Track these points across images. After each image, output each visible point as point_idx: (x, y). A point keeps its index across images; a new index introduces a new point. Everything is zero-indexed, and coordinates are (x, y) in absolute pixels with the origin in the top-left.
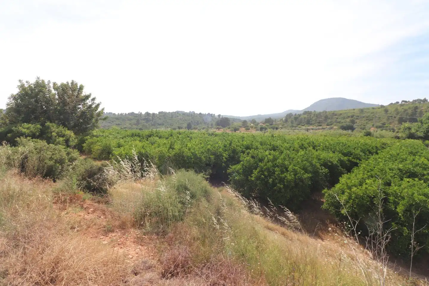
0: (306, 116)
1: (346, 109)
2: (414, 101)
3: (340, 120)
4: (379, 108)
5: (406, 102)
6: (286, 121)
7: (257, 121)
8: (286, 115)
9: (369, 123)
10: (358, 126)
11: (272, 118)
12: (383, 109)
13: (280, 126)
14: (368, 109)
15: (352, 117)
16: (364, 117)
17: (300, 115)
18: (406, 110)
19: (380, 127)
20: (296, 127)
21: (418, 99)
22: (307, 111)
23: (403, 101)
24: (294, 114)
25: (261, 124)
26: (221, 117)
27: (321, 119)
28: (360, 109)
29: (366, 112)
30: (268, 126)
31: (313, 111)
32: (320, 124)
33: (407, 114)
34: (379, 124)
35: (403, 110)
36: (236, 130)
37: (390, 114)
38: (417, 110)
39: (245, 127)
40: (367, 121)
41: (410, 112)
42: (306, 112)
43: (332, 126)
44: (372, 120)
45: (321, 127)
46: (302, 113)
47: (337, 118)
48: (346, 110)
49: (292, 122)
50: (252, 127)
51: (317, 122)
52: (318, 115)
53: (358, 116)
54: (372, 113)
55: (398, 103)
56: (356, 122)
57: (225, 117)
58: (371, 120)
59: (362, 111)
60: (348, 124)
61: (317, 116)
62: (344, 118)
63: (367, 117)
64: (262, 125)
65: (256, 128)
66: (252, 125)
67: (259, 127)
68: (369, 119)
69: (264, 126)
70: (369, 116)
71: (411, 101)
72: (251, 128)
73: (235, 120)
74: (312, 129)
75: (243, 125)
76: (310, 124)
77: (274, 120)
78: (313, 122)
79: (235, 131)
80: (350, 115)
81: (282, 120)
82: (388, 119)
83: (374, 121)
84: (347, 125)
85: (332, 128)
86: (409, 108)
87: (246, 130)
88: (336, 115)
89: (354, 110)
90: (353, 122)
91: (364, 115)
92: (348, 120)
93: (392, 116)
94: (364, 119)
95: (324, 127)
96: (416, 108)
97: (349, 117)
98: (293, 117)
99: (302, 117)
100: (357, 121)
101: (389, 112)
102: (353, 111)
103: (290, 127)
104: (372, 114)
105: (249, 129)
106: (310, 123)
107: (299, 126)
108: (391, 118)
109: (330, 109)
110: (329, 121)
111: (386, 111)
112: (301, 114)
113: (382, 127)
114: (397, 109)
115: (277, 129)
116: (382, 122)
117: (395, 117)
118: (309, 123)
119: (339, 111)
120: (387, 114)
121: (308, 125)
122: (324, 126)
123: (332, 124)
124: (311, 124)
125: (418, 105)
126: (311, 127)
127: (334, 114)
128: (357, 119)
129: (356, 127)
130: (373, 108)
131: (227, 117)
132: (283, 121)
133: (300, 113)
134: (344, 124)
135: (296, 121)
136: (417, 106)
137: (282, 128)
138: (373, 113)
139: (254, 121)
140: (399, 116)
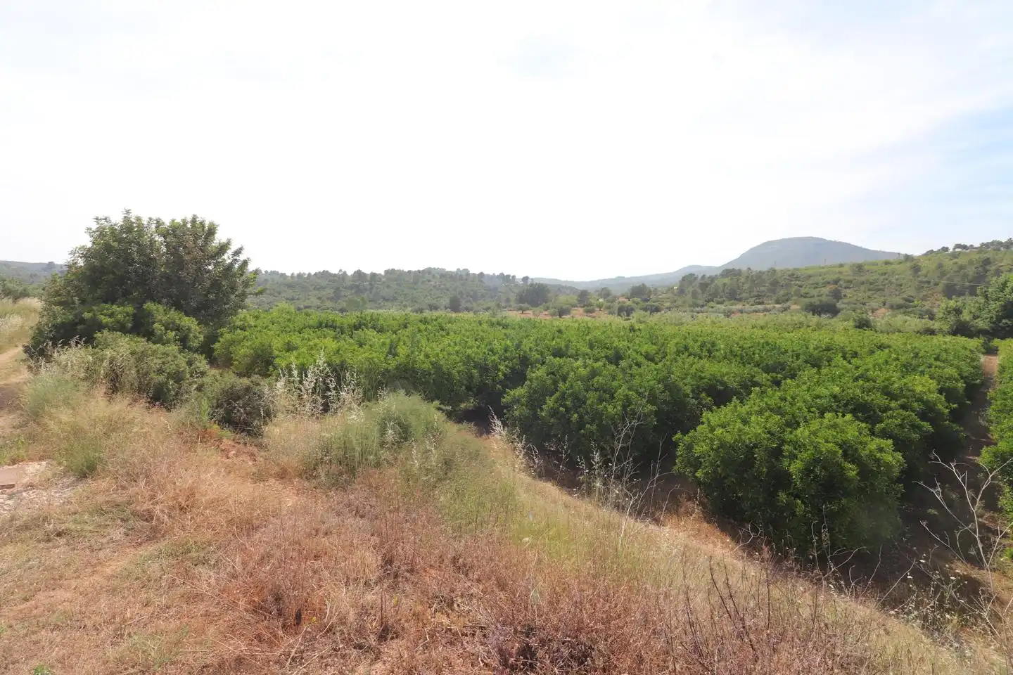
0: (727, 280)
1: (823, 265)
2: (983, 245)
3: (806, 290)
4: (900, 263)
5: (964, 247)
6: (681, 291)
7: (615, 291)
8: (681, 278)
9: (875, 298)
10: (848, 303)
11: (648, 285)
12: (909, 264)
13: (667, 304)
14: (875, 264)
15: (836, 282)
16: (863, 283)
17: (712, 279)
18: (962, 267)
19: (899, 307)
20: (703, 306)
21: (993, 242)
22: (731, 268)
23: (958, 246)
24: (700, 277)
25: (621, 299)
26: (529, 282)
27: (763, 288)
28: (854, 265)
29: (868, 271)
30: (637, 303)
31: (744, 268)
32: (761, 301)
33: (965, 276)
34: (898, 300)
35: (955, 268)
36: (562, 312)
37: (926, 276)
38: (988, 267)
39: (584, 307)
40: (871, 292)
41: (971, 271)
42: (729, 272)
43: (788, 304)
44: (883, 290)
45: (760, 307)
46: (719, 272)
47: (801, 286)
48: (823, 268)
49: (694, 295)
50: (600, 306)
51: (753, 294)
52: (756, 279)
53: (850, 281)
54: (882, 274)
55: (945, 249)
56: (845, 296)
57: (538, 282)
58: (879, 290)
59: (860, 268)
60: (824, 299)
61: (753, 281)
62: (816, 286)
63: (871, 284)
64: (624, 302)
65: (609, 308)
66: (601, 300)
67: (616, 305)
68: (876, 288)
69: (628, 303)
70: (876, 281)
71: (977, 244)
72: (597, 309)
73: (561, 288)
74: (741, 311)
75: (580, 301)
76: (735, 299)
77: (652, 289)
78: (744, 295)
79: (560, 316)
80: (830, 278)
81: (670, 289)
82: (919, 289)
83: (887, 292)
84: (821, 301)
85: (785, 309)
86: (971, 262)
87: (585, 314)
88: (797, 278)
89: (841, 266)
90: (837, 295)
91: (863, 279)
92: (826, 290)
93: (929, 282)
94: (862, 288)
95: (768, 306)
96: (987, 262)
97: (829, 283)
98: (696, 283)
99: (719, 282)
100: (844, 292)
101: (924, 272)
102: (837, 270)
103: (690, 306)
104: (883, 277)
105: (592, 311)
106: (738, 297)
107: (711, 304)
108: (926, 285)
109: (785, 264)
110: (782, 292)
111: (916, 269)
112: (716, 276)
113: (904, 307)
114: (940, 266)
115: (657, 310)
116: (905, 296)
117: (936, 284)
118: (733, 296)
119: (807, 269)
120: (918, 277)
121: (731, 302)
122: (768, 304)
123: (787, 300)
124: (740, 300)
125: (990, 255)
126: (739, 306)
127: (793, 276)
128: (845, 288)
129: (843, 306)
130: (887, 263)
131: (541, 282)
132: (673, 293)
133: (713, 274)
134: (816, 301)
135: (703, 293)
136: (988, 259)
137: (669, 309)
138: (885, 274)
139: (605, 292)
140: (945, 282)
